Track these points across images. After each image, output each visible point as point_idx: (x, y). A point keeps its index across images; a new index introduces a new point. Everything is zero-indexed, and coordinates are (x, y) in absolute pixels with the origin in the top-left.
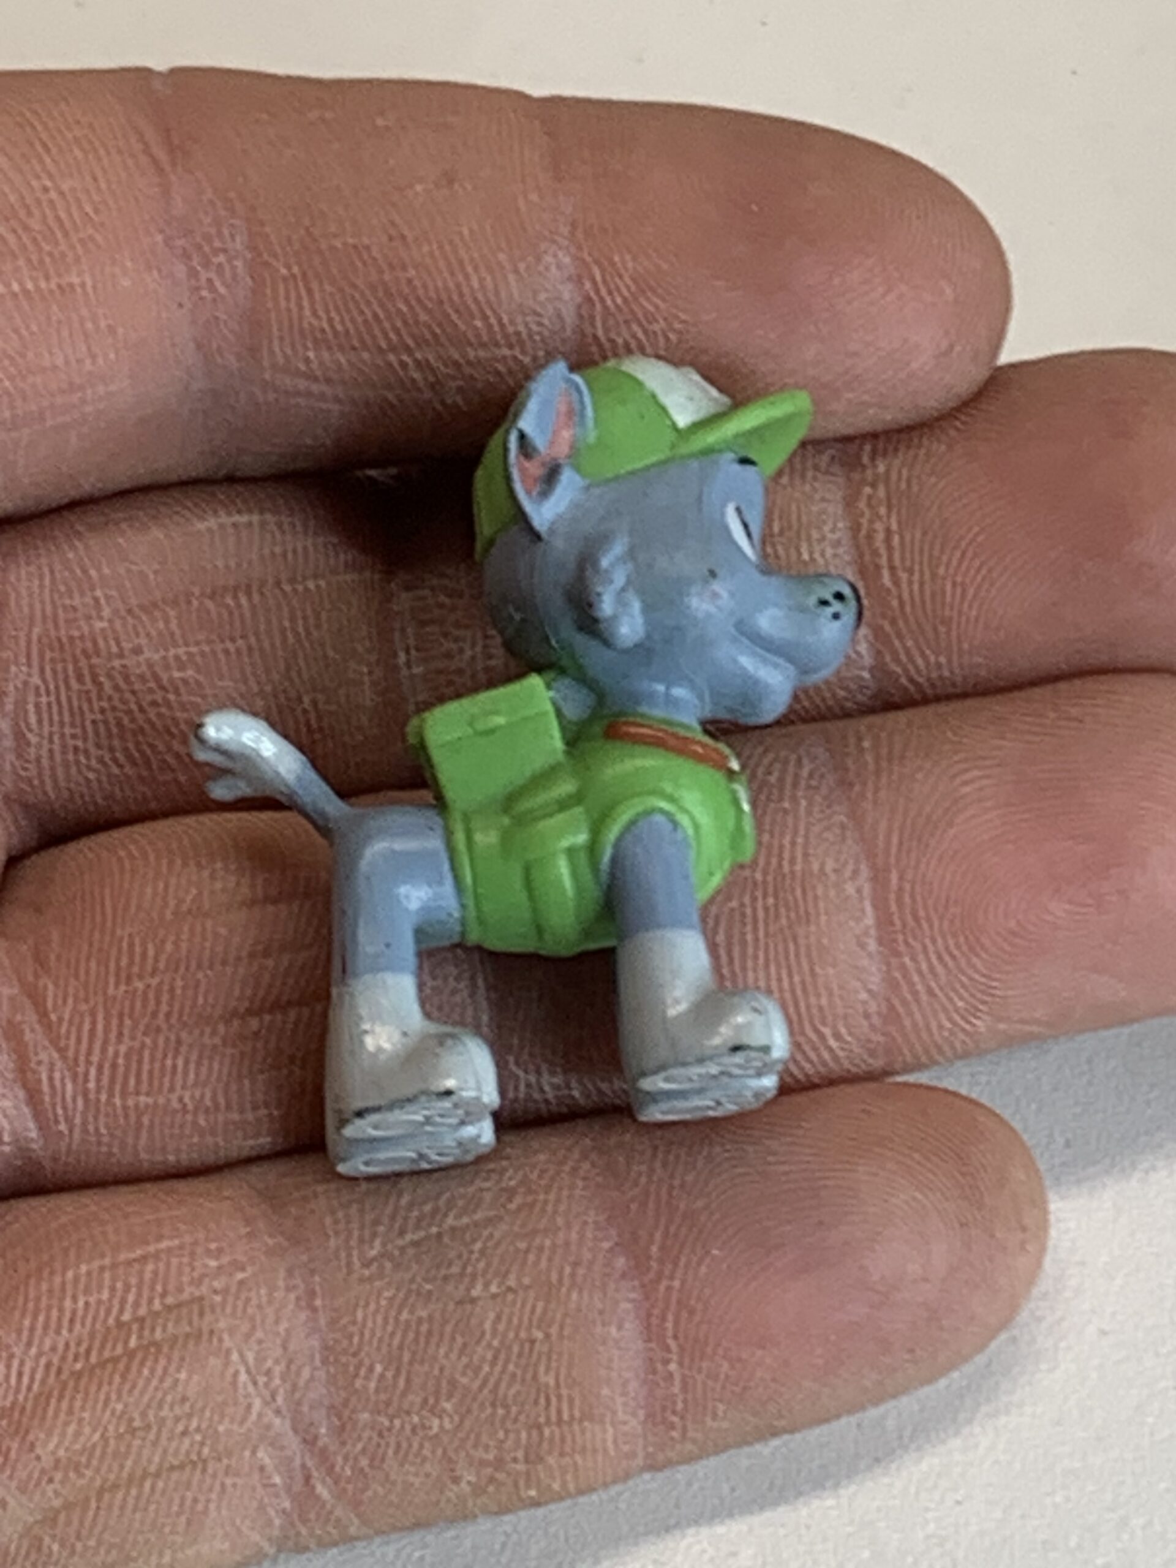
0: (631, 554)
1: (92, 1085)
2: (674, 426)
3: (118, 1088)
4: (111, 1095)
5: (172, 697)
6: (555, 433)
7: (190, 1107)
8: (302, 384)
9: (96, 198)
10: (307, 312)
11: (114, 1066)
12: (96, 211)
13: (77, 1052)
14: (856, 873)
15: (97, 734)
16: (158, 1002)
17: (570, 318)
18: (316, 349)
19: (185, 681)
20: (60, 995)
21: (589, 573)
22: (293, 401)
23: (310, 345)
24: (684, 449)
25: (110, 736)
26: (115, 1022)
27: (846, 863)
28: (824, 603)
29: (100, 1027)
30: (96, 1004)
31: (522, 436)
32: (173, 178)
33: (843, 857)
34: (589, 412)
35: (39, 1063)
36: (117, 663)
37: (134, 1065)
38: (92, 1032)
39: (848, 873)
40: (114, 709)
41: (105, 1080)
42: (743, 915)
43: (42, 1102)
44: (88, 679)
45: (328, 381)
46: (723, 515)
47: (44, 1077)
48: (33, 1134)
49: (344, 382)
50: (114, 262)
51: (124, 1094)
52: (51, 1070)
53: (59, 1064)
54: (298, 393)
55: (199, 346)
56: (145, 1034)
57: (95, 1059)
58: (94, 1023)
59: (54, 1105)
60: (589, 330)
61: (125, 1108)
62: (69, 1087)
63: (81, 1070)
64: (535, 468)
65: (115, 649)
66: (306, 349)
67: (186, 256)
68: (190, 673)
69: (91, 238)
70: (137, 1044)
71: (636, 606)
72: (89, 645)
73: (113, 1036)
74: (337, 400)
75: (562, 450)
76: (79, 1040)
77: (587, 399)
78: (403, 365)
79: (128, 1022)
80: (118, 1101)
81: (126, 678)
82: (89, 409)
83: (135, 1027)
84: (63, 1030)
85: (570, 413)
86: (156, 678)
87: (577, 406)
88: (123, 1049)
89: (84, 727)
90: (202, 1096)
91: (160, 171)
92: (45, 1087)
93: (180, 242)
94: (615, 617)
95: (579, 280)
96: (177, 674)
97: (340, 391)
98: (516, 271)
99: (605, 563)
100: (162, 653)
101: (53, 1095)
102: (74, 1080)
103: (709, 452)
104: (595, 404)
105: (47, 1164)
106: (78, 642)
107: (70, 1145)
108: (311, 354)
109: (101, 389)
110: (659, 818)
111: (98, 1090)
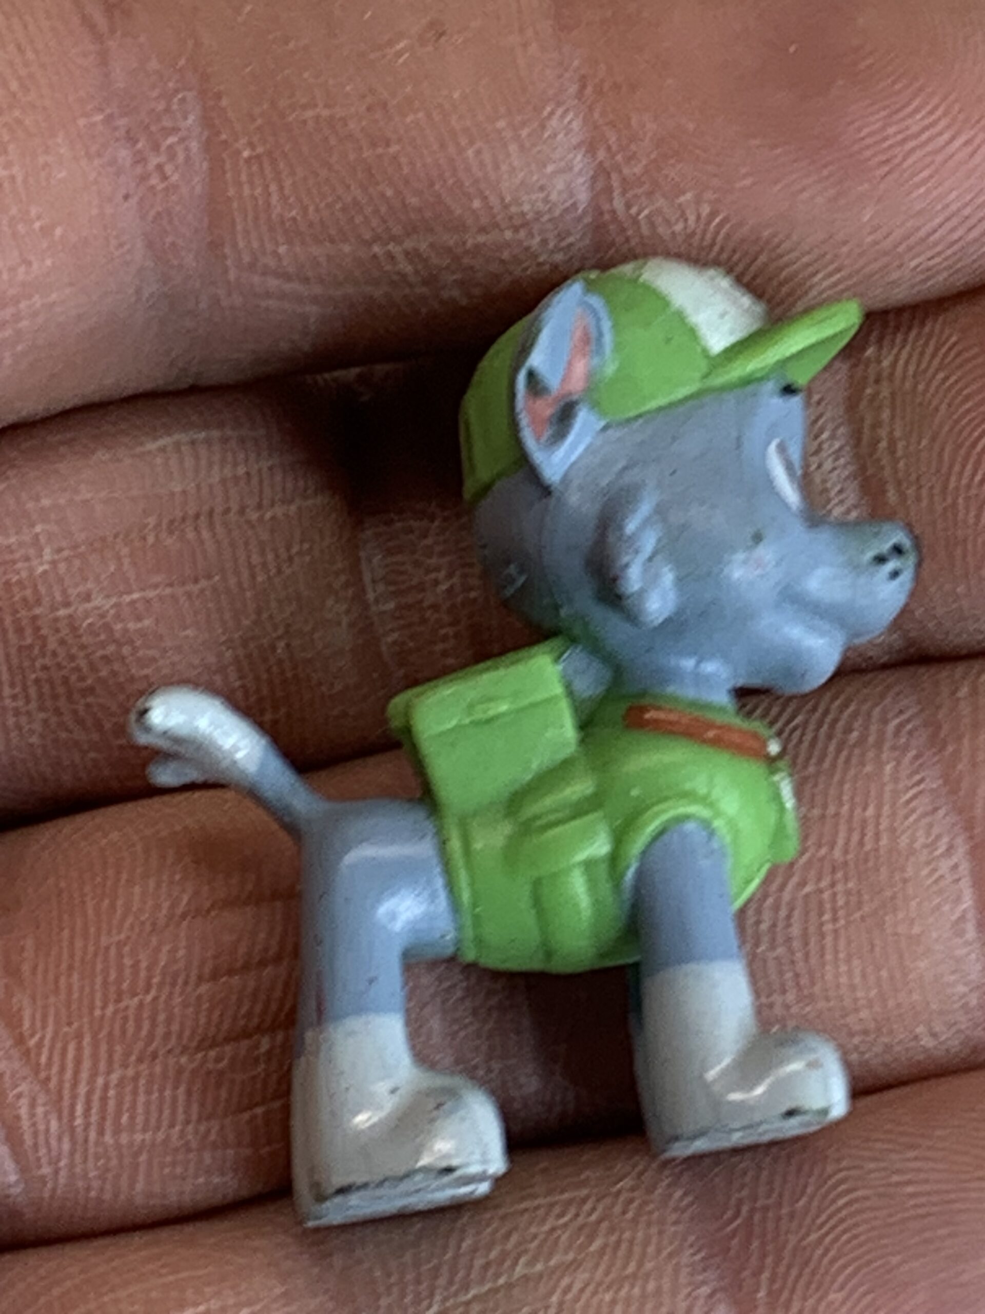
0: (660, 511)
1: (79, 1121)
2: (705, 352)
3: (108, 1124)
4: (101, 1132)
5: (126, 650)
6: (570, 364)
7: (194, 1145)
8: (273, 283)
9: (23, 72)
10: (274, 199)
11: (104, 1099)
12: (25, 88)
13: (61, 1082)
14: (950, 849)
15: (41, 695)
16: (154, 1024)
17: (583, 197)
18: (290, 242)
19: (142, 633)
20: (38, 1016)
21: (611, 539)
22: (264, 304)
23: (281, 239)
24: (719, 380)
25: (55, 697)
26: (104, 1048)
27: (938, 837)
28: (880, 560)
29: (87, 1052)
30: (81, 1027)
31: (532, 375)
32: (111, 43)
33: (936, 831)
34: (608, 338)
35: (19, 1096)
36: (62, 612)
37: (128, 1098)
38: (78, 1062)
39: (942, 848)
40: (59, 666)
41: (94, 1118)
42: (821, 904)
43: (22, 1142)
44: (28, 632)
45: (306, 280)
46: (764, 456)
47: (24, 1112)
48: (13, 1178)
49: (321, 281)
50: (47, 151)
51: (117, 1132)
52: (33, 1105)
53: (41, 1099)
54: (268, 295)
55: (150, 245)
56: (140, 1060)
57: (82, 1089)
58: (79, 1049)
59: (36, 1146)
60: (606, 207)
61: (118, 1146)
62: (54, 1125)
63: (66, 1102)
64: (547, 408)
65: (58, 598)
66: (277, 244)
67: (131, 139)
68: (147, 622)
69: (19, 122)
70: (130, 1072)
71: (668, 577)
72: (28, 592)
73: (102, 1066)
74: (315, 300)
75: (577, 384)
76: (62, 1069)
77: (606, 325)
78: (391, 257)
79: (118, 1048)
80: (108, 1139)
81: (74, 629)
82: (24, 324)
83: (127, 1054)
84: (43, 1059)
85: (586, 340)
86: (107, 628)
87: (594, 334)
88: (114, 1077)
89: (25, 688)
90: (208, 1131)
91: (98, 38)
92: (25, 1124)
93: (122, 122)
94: (642, 592)
95: (591, 150)
96: (132, 626)
97: (318, 290)
98: (517, 138)
99: (631, 527)
100: (114, 600)
101: (35, 1134)
102: (60, 1118)
103: (747, 381)
104: (615, 326)
105: (29, 1214)
106: (15, 589)
107: (54, 1190)
108: (282, 249)
109: (37, 301)
110: (690, 826)
111: (87, 1126)
